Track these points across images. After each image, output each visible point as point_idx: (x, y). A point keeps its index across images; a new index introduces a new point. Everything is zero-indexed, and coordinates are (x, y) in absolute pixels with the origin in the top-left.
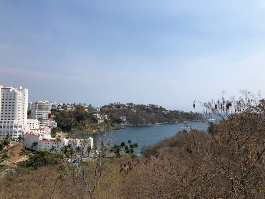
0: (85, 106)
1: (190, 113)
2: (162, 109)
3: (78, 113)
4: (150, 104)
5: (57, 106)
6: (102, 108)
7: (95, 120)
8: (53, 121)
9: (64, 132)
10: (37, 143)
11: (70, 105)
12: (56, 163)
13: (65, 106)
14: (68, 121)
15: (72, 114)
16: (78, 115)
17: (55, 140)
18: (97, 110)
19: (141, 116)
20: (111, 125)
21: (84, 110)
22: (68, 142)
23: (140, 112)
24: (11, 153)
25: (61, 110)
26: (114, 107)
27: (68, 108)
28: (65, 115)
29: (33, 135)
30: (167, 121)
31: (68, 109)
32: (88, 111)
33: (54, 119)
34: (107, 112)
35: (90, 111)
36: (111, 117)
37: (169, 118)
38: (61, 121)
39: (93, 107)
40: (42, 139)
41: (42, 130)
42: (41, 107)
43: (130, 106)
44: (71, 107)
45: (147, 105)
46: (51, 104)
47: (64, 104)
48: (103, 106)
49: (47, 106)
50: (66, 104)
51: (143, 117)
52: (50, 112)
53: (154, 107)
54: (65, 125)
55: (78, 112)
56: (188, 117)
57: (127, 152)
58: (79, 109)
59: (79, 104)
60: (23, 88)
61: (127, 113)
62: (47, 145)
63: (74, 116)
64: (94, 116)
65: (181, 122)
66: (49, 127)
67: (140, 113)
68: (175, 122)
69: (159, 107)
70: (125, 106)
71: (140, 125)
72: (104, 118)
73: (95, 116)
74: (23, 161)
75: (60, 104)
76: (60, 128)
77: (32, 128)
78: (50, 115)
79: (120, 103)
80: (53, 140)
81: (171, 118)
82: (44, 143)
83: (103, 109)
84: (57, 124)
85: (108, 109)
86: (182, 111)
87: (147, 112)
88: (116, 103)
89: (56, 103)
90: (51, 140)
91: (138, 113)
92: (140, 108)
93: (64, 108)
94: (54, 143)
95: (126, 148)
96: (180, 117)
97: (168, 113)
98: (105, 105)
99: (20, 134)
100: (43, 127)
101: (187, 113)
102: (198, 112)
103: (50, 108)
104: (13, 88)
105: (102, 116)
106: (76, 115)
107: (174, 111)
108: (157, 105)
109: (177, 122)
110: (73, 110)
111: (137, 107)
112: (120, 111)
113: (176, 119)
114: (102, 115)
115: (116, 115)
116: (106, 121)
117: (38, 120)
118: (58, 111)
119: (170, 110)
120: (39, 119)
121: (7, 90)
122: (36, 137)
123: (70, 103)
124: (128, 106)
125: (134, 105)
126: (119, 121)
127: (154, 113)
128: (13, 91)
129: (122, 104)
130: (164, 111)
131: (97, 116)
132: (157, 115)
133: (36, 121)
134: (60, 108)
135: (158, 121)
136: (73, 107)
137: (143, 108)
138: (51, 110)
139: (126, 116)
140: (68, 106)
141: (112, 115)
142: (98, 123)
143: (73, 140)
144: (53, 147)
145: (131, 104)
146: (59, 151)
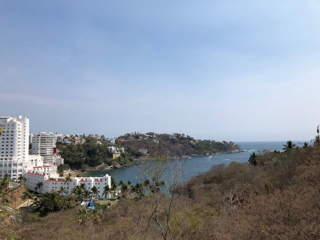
0: (96, 137)
1: (223, 143)
2: (189, 139)
3: (89, 147)
4: (175, 133)
5: (63, 139)
6: (118, 139)
7: (110, 155)
8: (59, 157)
9: (72, 169)
10: (42, 184)
11: (79, 136)
12: (68, 207)
13: (72, 138)
14: (77, 156)
15: (81, 148)
16: (89, 148)
17: (64, 180)
18: (111, 142)
19: (165, 148)
20: (129, 159)
21: (96, 142)
22: (80, 181)
23: (163, 143)
24: (11, 197)
25: (68, 143)
26: (132, 138)
27: (77, 140)
28: (73, 149)
29: (37, 174)
30: (197, 153)
31: (76, 142)
32: (101, 144)
33: (60, 153)
34: (123, 144)
35: (103, 143)
36: (128, 150)
37: (198, 149)
39: (106, 138)
40: (47, 178)
41: (47, 168)
42: (44, 140)
43: (151, 136)
44: (80, 140)
45: (171, 134)
46: (56, 136)
47: (71, 136)
48: (119, 136)
49: (51, 138)
50: (74, 136)
51: (167, 148)
52: (55, 146)
54: (73, 162)
55: (88, 145)
56: (220, 147)
58: (90, 141)
59: (90, 135)
60: (24, 117)
61: (147, 145)
62: (55, 186)
63: (84, 149)
64: (108, 150)
65: (213, 154)
66: (54, 163)
67: (164, 145)
68: (206, 154)
69: (186, 136)
70: (145, 136)
72: (121, 151)
73: (110, 149)
74: (26, 206)
75: (67, 135)
76: (67, 165)
77: (35, 166)
78: (55, 149)
79: (138, 132)
80: (62, 179)
81: (201, 150)
82: (51, 183)
83: (119, 141)
84: (64, 160)
85: (124, 140)
86: (213, 140)
87: (171, 142)
88: (134, 132)
89: (61, 134)
90: (59, 179)
91: (161, 144)
92: (163, 138)
93: (71, 140)
94: (64, 183)
95: (151, 186)
96: (211, 147)
97: (197, 144)
98: (120, 135)
99: (20, 173)
100: (47, 165)
101: (220, 143)
102: (232, 142)
103: (54, 142)
104: (11, 118)
105: (118, 150)
106: (86, 149)
107: (203, 141)
108: (183, 134)
109: (208, 154)
110: (82, 143)
111: (159, 136)
112: (140, 143)
113: (207, 150)
114: (118, 148)
115: (134, 147)
116: (122, 155)
117: (42, 156)
118: (65, 144)
119: (200, 140)
120: (43, 154)
121: (5, 120)
122: (41, 177)
123: (78, 135)
124: (148, 136)
125: (156, 135)
126: (138, 155)
127: (180, 144)
128: (11, 121)
129: (141, 134)
130: (192, 141)
131: (112, 149)
132: (183, 146)
133: (39, 158)
134: (67, 140)
135: (185, 153)
136: (82, 139)
137: (166, 138)
138: (57, 143)
139: (147, 148)
140: (76, 138)
141: (130, 147)
142: (114, 157)
143: (86, 179)
144: (62, 187)
145: (151, 134)
146: (70, 193)
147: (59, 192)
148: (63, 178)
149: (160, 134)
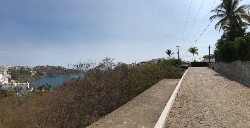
0: (25, 67)
2: (64, 68)
3: (22, 71)
7: (30, 74)
8: (9, 75)
10: (1, 86)
15: (19, 71)
18: (31, 69)
19: (53, 72)
20: (38, 76)
22: (17, 85)
26: (40, 68)
30: (66, 74)
32: (26, 70)
33: (10, 73)
34: (36, 70)
36: (38, 72)
37: (67, 72)
38: (13, 75)
39: (29, 67)
40: (3, 84)
41: (4, 79)
42: (3, 68)
45: (56, 66)
46: (8, 66)
49: (6, 67)
51: (54, 72)
52: (7, 70)
53: (60, 67)
57: (46, 89)
58: (22, 68)
62: (6, 87)
64: (29, 72)
66: (7, 78)
67: (53, 71)
69: (62, 67)
71: (52, 76)
72: (35, 73)
76: (13, 78)
78: (7, 72)
82: (5, 85)
84: (11, 76)
85: (36, 68)
90: (8, 84)
93: (15, 68)
94: (10, 85)
95: (46, 87)
97: (67, 70)
100: (4, 78)
103: (7, 69)
109: (71, 74)
110: (19, 69)
112: (43, 70)
114: (33, 72)
115: (41, 71)
116: (35, 74)
118: (12, 70)
122: (1, 83)
123: (17, 66)
126: (42, 75)
127: (59, 70)
131: (31, 72)
132: (61, 71)
134: (13, 68)
135: (62, 74)
138: (8, 69)
139: (45, 72)
140: (17, 67)
142: (32, 75)
143: (19, 84)
144: (9, 87)
145: (48, 66)
146: (12, 90)
147: (8, 89)
148: (10, 83)
149: (51, 66)
